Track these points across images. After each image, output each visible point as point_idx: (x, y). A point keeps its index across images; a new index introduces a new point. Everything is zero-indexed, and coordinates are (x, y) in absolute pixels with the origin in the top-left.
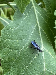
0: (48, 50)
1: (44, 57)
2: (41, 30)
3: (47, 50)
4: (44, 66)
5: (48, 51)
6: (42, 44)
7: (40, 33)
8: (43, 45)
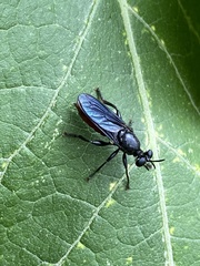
0: (185, 149)
1: (163, 200)
2: (137, 26)
3: (180, 152)
4: (169, 253)
5: (189, 156)
6: (148, 112)
7: (131, 40)
8: (157, 122)
